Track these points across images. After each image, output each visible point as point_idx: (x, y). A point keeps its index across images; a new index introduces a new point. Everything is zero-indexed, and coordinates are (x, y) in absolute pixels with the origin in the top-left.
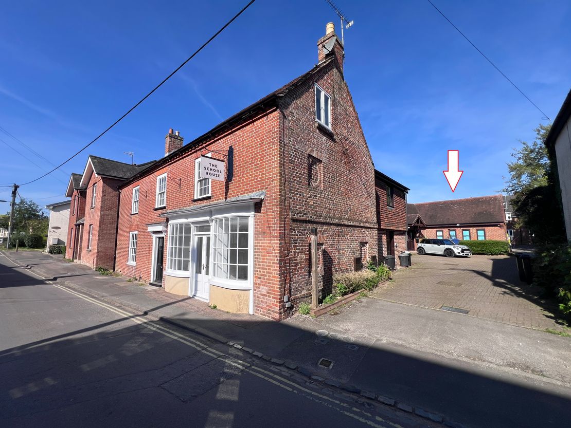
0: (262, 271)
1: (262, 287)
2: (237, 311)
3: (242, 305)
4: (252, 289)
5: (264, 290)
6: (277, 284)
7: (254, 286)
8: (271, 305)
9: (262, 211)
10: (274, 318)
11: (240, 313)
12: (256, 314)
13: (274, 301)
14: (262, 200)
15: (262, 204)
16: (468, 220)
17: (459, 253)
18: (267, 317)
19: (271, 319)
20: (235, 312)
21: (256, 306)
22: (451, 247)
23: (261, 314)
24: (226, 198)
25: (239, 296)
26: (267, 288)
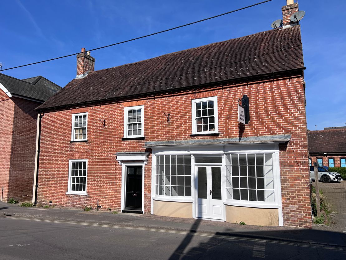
0: (290, 194)
1: (291, 205)
2: (270, 224)
3: (273, 220)
4: (281, 207)
5: (294, 207)
6: (309, 203)
7: (283, 205)
8: (303, 218)
9: (287, 149)
10: (306, 227)
11: (272, 226)
12: (286, 226)
13: (306, 215)
14: (287, 142)
15: (287, 144)
16: (333, 150)
17: (334, 179)
18: (298, 227)
19: (303, 228)
20: (268, 226)
21: (286, 219)
22: (327, 174)
23: (292, 225)
24: (240, 137)
25: (270, 214)
26: (297, 206)
